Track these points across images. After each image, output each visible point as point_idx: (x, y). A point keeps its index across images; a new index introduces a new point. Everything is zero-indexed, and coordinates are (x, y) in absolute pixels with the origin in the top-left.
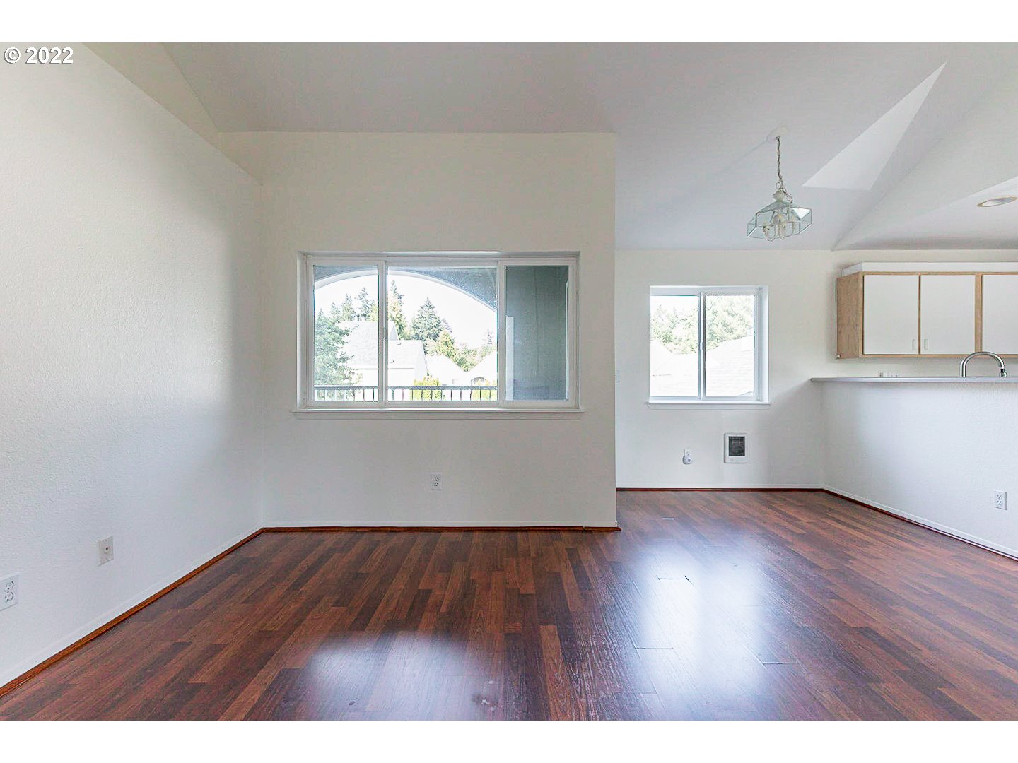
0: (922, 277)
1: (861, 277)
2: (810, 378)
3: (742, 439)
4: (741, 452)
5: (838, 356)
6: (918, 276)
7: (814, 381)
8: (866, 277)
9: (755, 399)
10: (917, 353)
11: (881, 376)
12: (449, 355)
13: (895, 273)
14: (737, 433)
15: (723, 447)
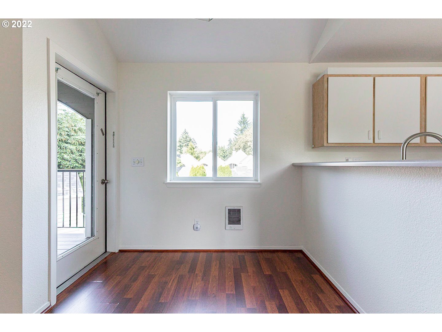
0: (376, 78)
1: (325, 79)
2: (292, 163)
3: (239, 211)
4: (238, 222)
5: (313, 146)
6: (372, 78)
7: (294, 166)
8: (329, 78)
9: (253, 179)
10: (372, 142)
11: (347, 161)
12: (192, 154)
13: (354, 76)
14: (234, 205)
15: (224, 217)
